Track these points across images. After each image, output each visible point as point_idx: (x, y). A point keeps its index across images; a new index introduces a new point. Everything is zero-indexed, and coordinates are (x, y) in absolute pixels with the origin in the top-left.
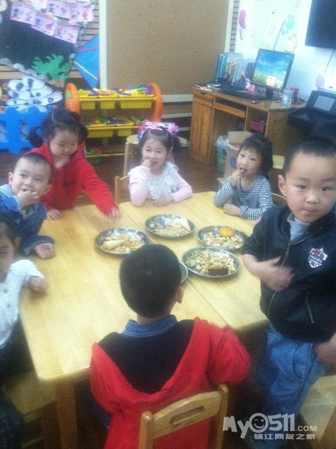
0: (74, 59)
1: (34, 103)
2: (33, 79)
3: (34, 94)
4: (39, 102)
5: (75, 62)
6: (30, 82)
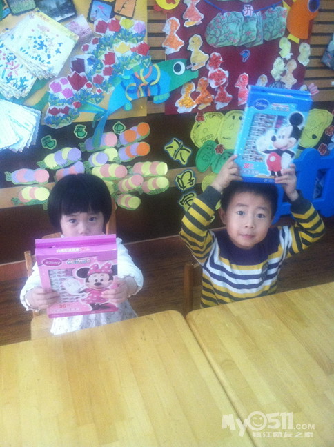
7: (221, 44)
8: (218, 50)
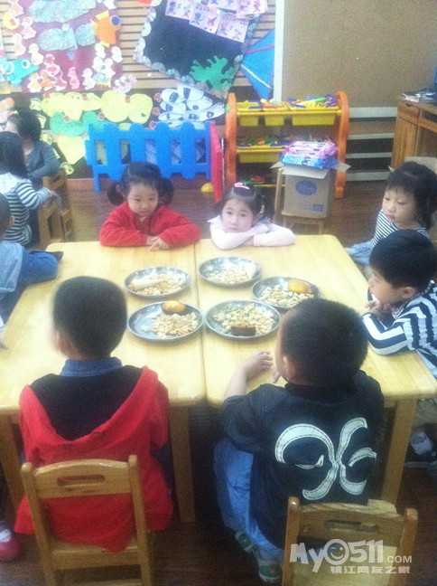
0: (241, 62)
1: (190, 117)
2: (189, 87)
3: (191, 107)
4: (196, 117)
5: (242, 66)
6: (187, 93)
7: (52, 49)
8: (50, 52)
